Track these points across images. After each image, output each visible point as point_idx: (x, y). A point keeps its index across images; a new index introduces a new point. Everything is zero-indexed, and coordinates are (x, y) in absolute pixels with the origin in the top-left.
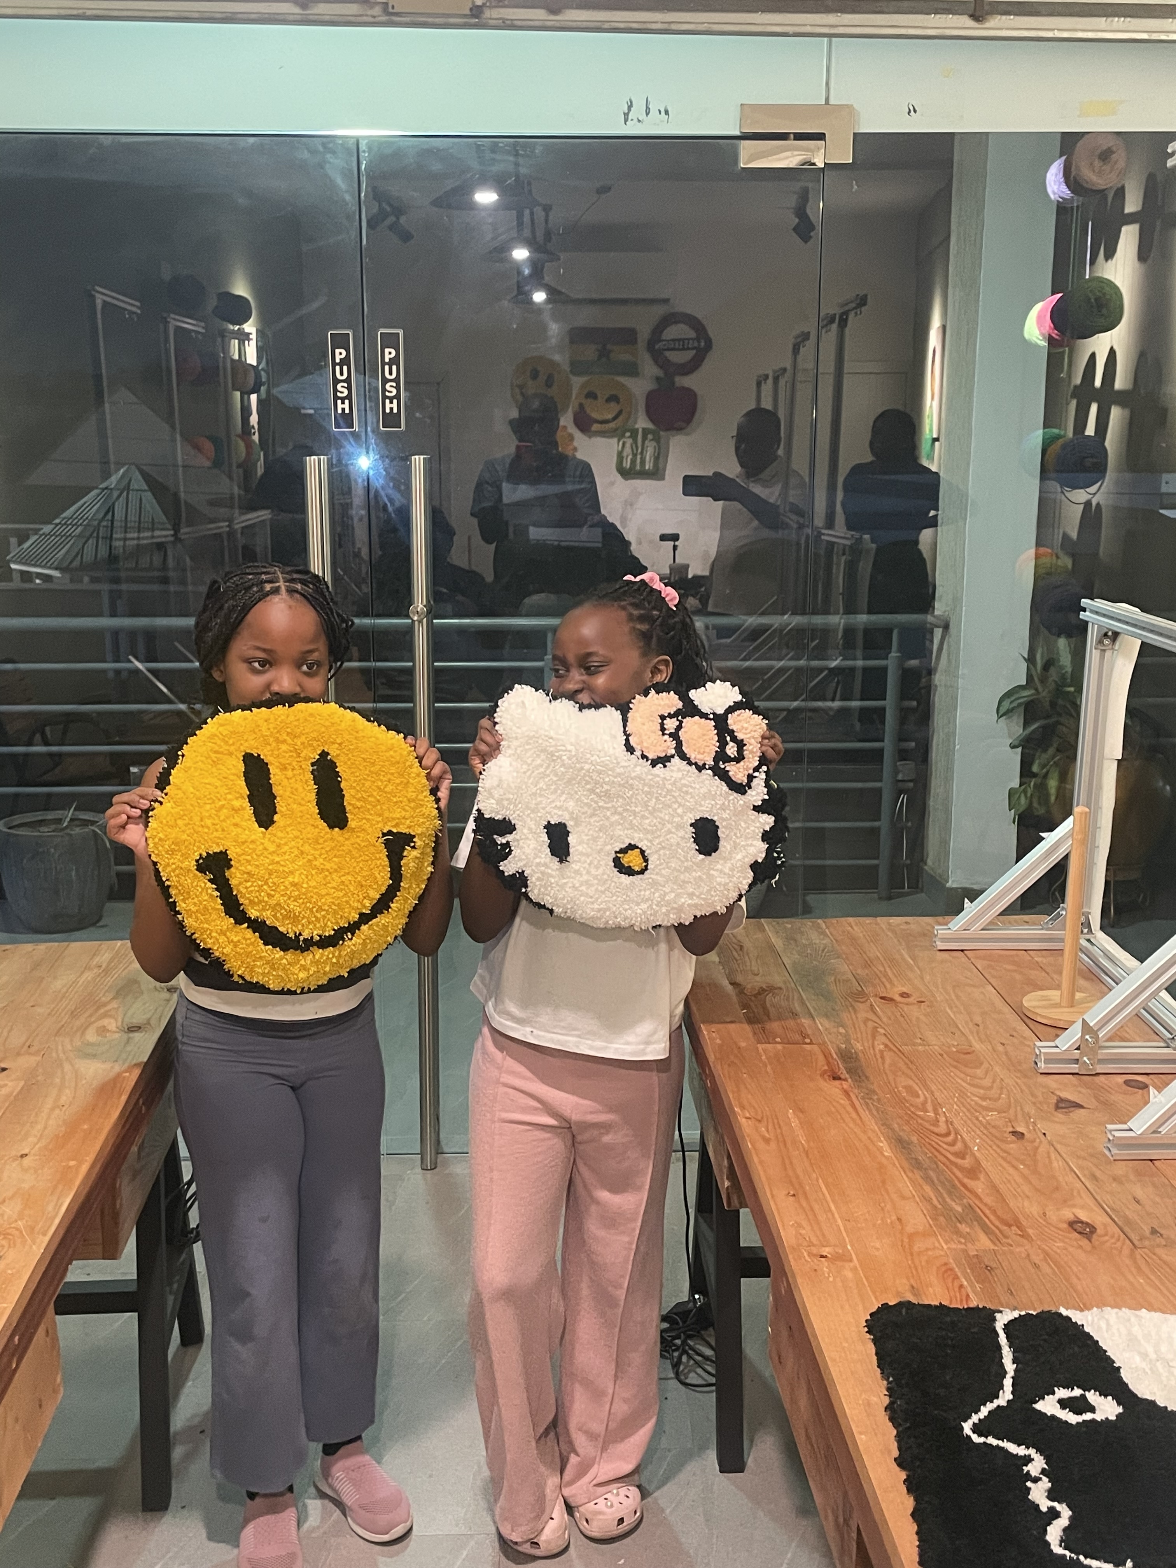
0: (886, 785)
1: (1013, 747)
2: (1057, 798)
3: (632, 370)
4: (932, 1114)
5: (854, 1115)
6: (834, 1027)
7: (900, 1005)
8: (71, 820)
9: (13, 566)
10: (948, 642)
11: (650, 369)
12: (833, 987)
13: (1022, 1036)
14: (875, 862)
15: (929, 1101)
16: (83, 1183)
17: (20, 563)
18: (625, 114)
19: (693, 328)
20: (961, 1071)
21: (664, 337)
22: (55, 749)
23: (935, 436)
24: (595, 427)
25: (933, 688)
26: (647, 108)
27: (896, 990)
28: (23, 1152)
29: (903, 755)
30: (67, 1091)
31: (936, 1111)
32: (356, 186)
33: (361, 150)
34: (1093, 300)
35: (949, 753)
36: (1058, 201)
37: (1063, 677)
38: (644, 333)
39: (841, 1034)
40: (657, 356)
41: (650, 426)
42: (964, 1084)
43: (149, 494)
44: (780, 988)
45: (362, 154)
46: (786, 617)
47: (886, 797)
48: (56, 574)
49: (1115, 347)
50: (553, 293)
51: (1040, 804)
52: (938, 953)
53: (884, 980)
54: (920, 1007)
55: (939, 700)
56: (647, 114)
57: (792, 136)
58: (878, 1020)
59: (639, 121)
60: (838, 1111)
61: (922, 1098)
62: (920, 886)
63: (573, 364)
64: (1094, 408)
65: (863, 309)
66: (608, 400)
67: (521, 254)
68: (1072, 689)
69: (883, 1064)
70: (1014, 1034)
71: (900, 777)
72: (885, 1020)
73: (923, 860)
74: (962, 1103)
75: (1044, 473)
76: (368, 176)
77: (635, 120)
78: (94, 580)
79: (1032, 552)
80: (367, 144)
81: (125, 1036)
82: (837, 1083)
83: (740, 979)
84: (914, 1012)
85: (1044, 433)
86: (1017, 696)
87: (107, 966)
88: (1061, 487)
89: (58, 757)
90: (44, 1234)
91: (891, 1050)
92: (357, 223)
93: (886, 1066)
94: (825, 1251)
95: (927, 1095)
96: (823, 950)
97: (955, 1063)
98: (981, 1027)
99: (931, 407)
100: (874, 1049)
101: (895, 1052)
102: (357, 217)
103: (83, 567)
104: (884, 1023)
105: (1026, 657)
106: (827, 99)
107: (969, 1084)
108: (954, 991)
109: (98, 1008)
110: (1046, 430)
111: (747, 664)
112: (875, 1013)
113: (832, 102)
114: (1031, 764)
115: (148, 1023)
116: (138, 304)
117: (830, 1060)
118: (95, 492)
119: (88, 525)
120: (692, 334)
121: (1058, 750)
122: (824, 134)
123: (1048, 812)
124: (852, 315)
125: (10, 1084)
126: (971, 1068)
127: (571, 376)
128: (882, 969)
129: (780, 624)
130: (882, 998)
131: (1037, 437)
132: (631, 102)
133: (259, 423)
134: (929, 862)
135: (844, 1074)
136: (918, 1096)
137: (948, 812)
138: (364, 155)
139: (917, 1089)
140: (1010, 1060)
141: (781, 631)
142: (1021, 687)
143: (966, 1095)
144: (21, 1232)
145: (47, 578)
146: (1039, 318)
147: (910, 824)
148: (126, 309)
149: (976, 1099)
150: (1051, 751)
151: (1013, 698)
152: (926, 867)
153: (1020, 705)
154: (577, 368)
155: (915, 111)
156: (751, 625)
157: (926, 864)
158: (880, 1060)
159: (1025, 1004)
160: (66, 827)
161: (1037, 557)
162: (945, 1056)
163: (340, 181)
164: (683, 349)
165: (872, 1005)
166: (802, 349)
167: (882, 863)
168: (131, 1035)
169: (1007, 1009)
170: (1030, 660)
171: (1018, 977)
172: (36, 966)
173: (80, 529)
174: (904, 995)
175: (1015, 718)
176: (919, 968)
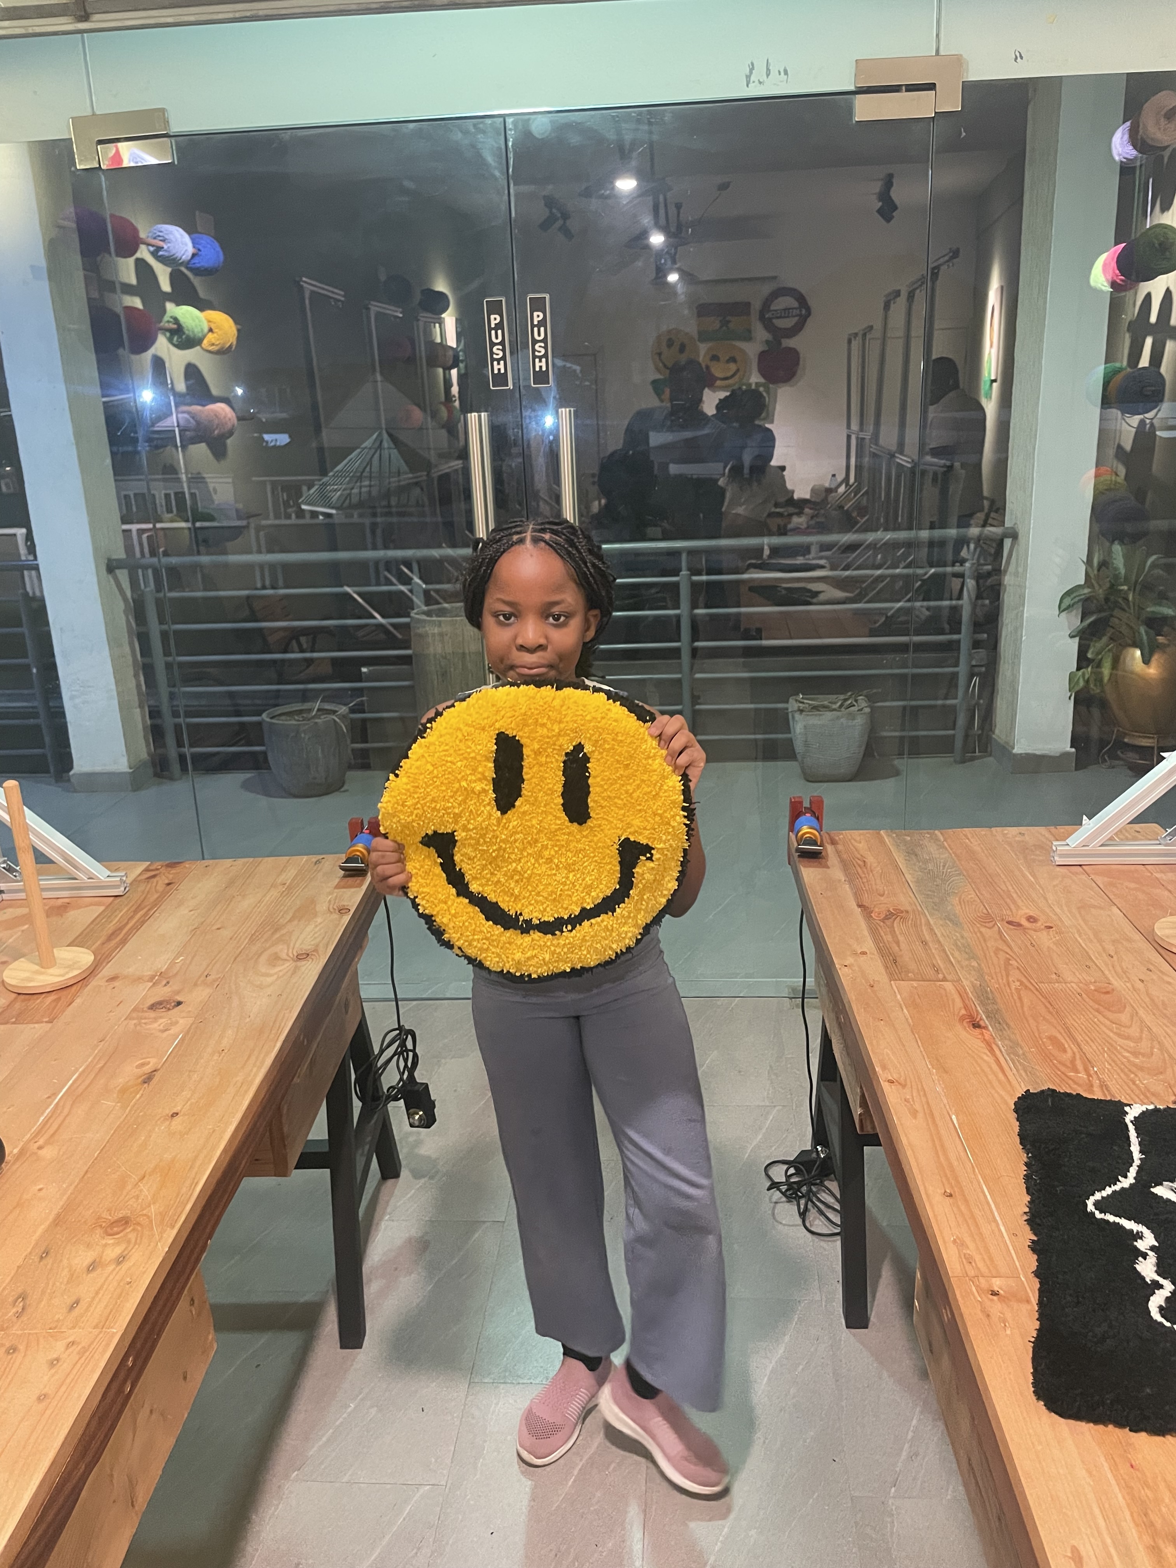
0: (962, 669)
1: (1072, 637)
2: (1109, 679)
3: (748, 337)
4: (1083, 1075)
5: (1001, 1075)
6: (967, 959)
7: (1029, 931)
8: (319, 710)
9: (304, 507)
10: (1017, 550)
11: (761, 334)
12: (958, 909)
13: (1161, 972)
14: (951, 732)
15: (1078, 1057)
16: (225, 1151)
17: (309, 504)
18: (747, 76)
19: (797, 300)
20: (1104, 1016)
21: (772, 308)
22: (308, 655)
23: (993, 378)
24: (718, 383)
25: (1002, 588)
26: (768, 70)
27: (1021, 912)
28: (175, 1110)
29: (976, 645)
30: (230, 1032)
31: (1086, 1070)
32: (504, 162)
33: (507, 128)
34: (1157, 245)
35: (1017, 642)
36: (1121, 162)
37: (1116, 577)
38: (757, 305)
39: (973, 967)
40: (768, 325)
41: (762, 380)
42: (1111, 1034)
43: (395, 451)
44: (907, 912)
45: (508, 132)
46: (879, 533)
47: (962, 680)
48: (333, 511)
49: (1172, 288)
50: (683, 274)
51: (1095, 685)
52: (1058, 869)
53: (1008, 901)
54: (1048, 934)
55: (1008, 599)
56: (768, 75)
57: (904, 88)
58: (1009, 951)
59: (760, 83)
60: (983, 1071)
61: (1069, 1054)
62: (989, 749)
63: (700, 333)
64: (1149, 341)
65: (955, 261)
66: (728, 361)
67: (657, 239)
68: (1126, 588)
69: (1022, 1007)
70: (1152, 967)
71: (974, 663)
72: (1016, 949)
73: (991, 730)
74: (1114, 1061)
75: (1106, 402)
76: (515, 153)
77: (757, 82)
78: (361, 516)
79: (1092, 472)
80: (513, 122)
81: (294, 964)
82: (978, 1031)
83: (866, 900)
84: (1045, 940)
85: (1105, 368)
86: (1077, 593)
87: (291, 883)
88: (1123, 415)
89: (309, 662)
90: (173, 1227)
91: (1026, 987)
92: (506, 197)
93: (1026, 1009)
94: (997, 1284)
95: (1075, 1050)
96: (944, 866)
97: (1097, 1006)
98: (1115, 958)
99: (990, 354)
100: (1009, 986)
101: (1030, 990)
102: (506, 192)
103: (351, 506)
104: (1015, 953)
105: (1085, 560)
106: (937, 51)
107: (1115, 1033)
108: (1080, 913)
109: (276, 930)
110: (1108, 365)
111: (847, 573)
112: (1005, 941)
113: (942, 53)
114: (1087, 652)
115: (316, 950)
116: (342, 293)
117: (967, 1002)
118: (358, 450)
119: (353, 476)
120: (796, 304)
121: (1111, 639)
122: (935, 84)
123: (1103, 691)
124: (944, 268)
125: (181, 1021)
126: (1112, 1011)
127: (698, 343)
128: (1004, 888)
129: (874, 540)
130: (1009, 923)
131: (1099, 371)
132: (752, 64)
133: (459, 392)
134: (997, 731)
135: (985, 1022)
136: (1065, 1051)
137: (1014, 692)
138: (511, 133)
139: (1063, 1041)
140: (1152, 1000)
141: (876, 545)
142: (1079, 586)
143: (1116, 1049)
144: (151, 1221)
145: (328, 516)
146: (1105, 266)
147: (981, 701)
148: (331, 298)
149: (1127, 1054)
150: (1105, 639)
151: (1072, 596)
152: (994, 736)
153: (1078, 601)
154: (704, 336)
155: (1021, 58)
156: (846, 541)
157: (994, 733)
158: (1017, 1001)
159: (1158, 932)
160: (313, 717)
161: (1097, 476)
162: (1084, 995)
163: (490, 159)
164: (788, 317)
165: (1000, 931)
166: (892, 305)
167: (959, 733)
168: (299, 963)
169: (1137, 937)
170: (1089, 562)
171: (1141, 896)
172: (231, 883)
173: (348, 479)
174: (1031, 919)
175: (1074, 612)
176: (1040, 886)
